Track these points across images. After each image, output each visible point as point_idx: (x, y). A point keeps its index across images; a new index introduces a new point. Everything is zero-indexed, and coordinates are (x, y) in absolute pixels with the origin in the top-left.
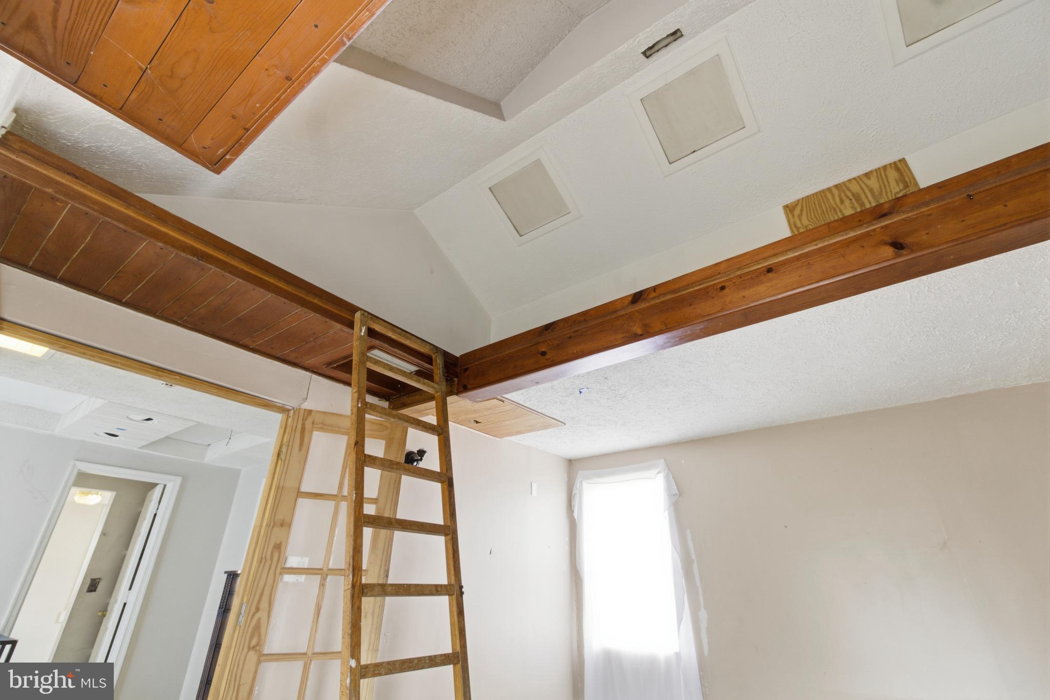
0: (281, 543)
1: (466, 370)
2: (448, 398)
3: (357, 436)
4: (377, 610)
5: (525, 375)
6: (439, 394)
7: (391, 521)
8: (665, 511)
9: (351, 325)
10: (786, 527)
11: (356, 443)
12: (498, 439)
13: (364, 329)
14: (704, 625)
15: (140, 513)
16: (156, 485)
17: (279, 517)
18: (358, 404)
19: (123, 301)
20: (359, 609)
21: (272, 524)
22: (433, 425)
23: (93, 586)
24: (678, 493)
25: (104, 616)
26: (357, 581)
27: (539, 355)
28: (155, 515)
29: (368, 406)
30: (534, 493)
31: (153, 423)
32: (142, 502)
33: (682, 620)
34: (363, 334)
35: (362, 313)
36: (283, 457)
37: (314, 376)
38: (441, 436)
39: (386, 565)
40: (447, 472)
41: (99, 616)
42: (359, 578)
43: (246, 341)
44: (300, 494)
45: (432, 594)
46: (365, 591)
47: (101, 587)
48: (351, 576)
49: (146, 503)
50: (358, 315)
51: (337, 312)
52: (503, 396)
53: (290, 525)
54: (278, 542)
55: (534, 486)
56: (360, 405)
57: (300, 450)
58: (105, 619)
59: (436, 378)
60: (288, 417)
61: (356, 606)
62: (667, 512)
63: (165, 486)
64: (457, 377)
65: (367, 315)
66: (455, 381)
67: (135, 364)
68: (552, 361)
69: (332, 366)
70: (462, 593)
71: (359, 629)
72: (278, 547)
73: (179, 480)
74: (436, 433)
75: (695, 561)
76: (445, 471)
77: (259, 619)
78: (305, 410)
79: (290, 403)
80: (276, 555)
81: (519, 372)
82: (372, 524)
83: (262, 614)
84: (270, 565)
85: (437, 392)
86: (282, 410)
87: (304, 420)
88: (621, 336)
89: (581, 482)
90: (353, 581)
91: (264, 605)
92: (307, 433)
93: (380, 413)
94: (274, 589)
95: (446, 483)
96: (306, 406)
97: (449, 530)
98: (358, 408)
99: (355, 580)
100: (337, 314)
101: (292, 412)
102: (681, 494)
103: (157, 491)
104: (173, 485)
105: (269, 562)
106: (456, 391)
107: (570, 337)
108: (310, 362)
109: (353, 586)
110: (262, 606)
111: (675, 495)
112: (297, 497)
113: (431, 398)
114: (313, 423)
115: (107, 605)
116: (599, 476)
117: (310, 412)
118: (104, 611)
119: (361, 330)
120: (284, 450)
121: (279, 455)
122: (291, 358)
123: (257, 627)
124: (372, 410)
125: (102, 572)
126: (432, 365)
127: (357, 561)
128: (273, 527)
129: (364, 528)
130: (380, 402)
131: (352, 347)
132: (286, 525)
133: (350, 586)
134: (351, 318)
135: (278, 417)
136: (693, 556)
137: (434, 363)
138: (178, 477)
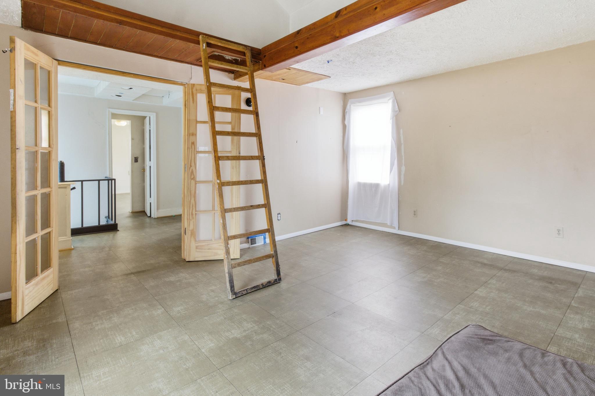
0: (194, 142)
1: (265, 56)
2: (254, 73)
3: (209, 99)
4: (237, 166)
5: (289, 59)
6: (250, 72)
7: (229, 133)
8: (391, 119)
9: (198, 43)
10: (450, 126)
11: (209, 102)
12: (298, 86)
13: (204, 45)
14: (403, 173)
15: (144, 129)
16: (146, 117)
17: (191, 132)
18: (207, 84)
19: (98, 43)
20: (219, 164)
21: (189, 135)
22: (248, 89)
23: (136, 160)
24: (398, 110)
25: (144, 171)
26: (216, 155)
27: (295, 48)
28: (150, 130)
29: (212, 84)
30: (322, 113)
31: (133, 90)
32: (143, 124)
33: (392, 170)
34: (204, 48)
35: (202, 36)
36: (187, 106)
37: (193, 66)
38: (252, 93)
39: (238, 149)
40: (255, 110)
41: (142, 171)
42: (217, 154)
43: (155, 54)
44: (197, 122)
45: (250, 159)
46: (220, 158)
47: (139, 160)
48: (214, 154)
49: (145, 125)
50: (201, 37)
51: (190, 37)
52: (290, 67)
53: (196, 135)
54: (193, 142)
55: (322, 109)
56: (208, 85)
57: (193, 103)
58: (145, 172)
59: (248, 64)
60: (185, 88)
61: (217, 163)
62: (391, 120)
63: (150, 117)
64: (261, 60)
65: (205, 37)
66: (260, 63)
67: (114, 72)
68: (300, 52)
69: (199, 61)
70: (264, 159)
71: (219, 171)
72: (193, 143)
73: (155, 114)
74: (250, 92)
75: (403, 144)
76: (254, 110)
77: (192, 169)
78: (191, 84)
79: (185, 81)
80: (193, 147)
81: (287, 58)
82: (220, 134)
83: (193, 168)
84: (192, 151)
85: (248, 71)
86: (181, 84)
87: (192, 89)
88: (330, 37)
89: (350, 105)
90: (214, 155)
91: (193, 164)
92: (194, 95)
93: (218, 86)
94: (195, 159)
95: (255, 115)
96: (192, 82)
97: (258, 135)
98: (207, 86)
99: (215, 155)
100: (190, 38)
101: (186, 85)
102: (400, 110)
103: (147, 119)
104: (153, 117)
105: (191, 150)
106: (261, 68)
107: (308, 38)
108: (188, 60)
109: (215, 157)
110: (192, 165)
111: (397, 111)
112: (196, 123)
113: (246, 74)
114: (196, 90)
115: (144, 167)
116: (360, 102)
117: (194, 85)
118: (144, 170)
119: (203, 46)
120: (187, 103)
121: (185, 106)
122: (179, 59)
123: (192, 172)
124: (214, 86)
125: (138, 154)
126: (245, 56)
127: (215, 148)
128: (189, 136)
129: (217, 136)
130: (229, 74)
131: (200, 53)
132: (194, 134)
133: (214, 157)
134: (198, 39)
135: (181, 88)
136: (402, 142)
137: (246, 55)
138: (154, 113)
